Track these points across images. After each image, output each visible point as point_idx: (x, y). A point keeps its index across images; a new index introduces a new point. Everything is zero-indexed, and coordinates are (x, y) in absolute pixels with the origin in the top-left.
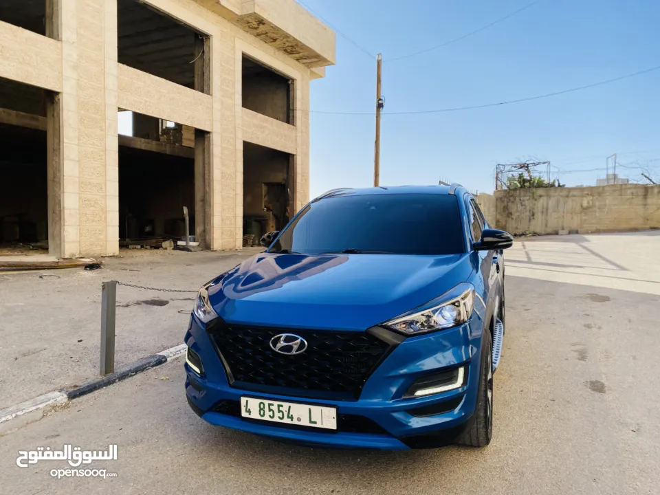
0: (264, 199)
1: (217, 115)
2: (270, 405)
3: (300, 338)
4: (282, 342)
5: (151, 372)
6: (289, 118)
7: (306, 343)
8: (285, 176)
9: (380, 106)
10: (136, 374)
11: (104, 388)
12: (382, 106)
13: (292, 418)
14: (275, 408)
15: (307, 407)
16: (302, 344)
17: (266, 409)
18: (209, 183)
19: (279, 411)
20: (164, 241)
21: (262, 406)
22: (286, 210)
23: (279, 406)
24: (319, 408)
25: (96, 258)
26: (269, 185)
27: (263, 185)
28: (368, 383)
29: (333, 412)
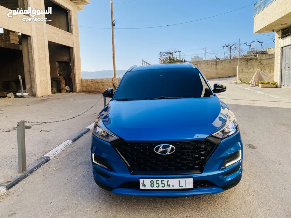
0: (58, 70)
2: (156, 181)
3: (171, 146)
4: (162, 149)
7: (175, 148)
10: (37, 169)
12: (114, 25)
13: (169, 186)
14: (160, 182)
15: (178, 179)
16: (172, 149)
17: (155, 183)
19: (162, 183)
20: (8, 93)
21: (152, 182)
22: (70, 75)
23: (162, 181)
24: (184, 179)
27: (57, 62)
28: (207, 164)
29: (191, 180)
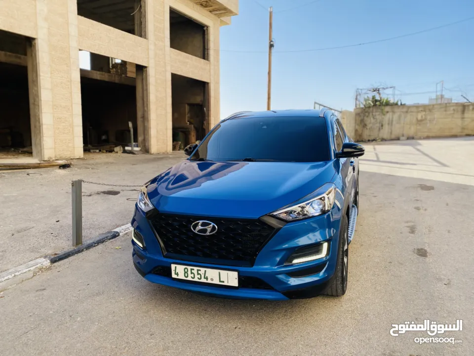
0: (187, 116)
1: (152, 53)
2: (192, 269)
3: (212, 224)
4: (200, 227)
5: (108, 243)
6: (204, 55)
7: (217, 227)
8: (202, 99)
9: (271, 46)
10: (98, 245)
11: (76, 255)
12: (273, 46)
13: (207, 279)
14: (195, 272)
15: (217, 271)
16: (214, 228)
17: (189, 272)
18: (147, 105)
19: (198, 274)
20: (116, 146)
21: (186, 270)
22: (203, 124)
23: (198, 270)
24: (226, 272)
25: (67, 159)
26: (191, 105)
27: (186, 105)
28: (260, 254)
29: (235, 274)
